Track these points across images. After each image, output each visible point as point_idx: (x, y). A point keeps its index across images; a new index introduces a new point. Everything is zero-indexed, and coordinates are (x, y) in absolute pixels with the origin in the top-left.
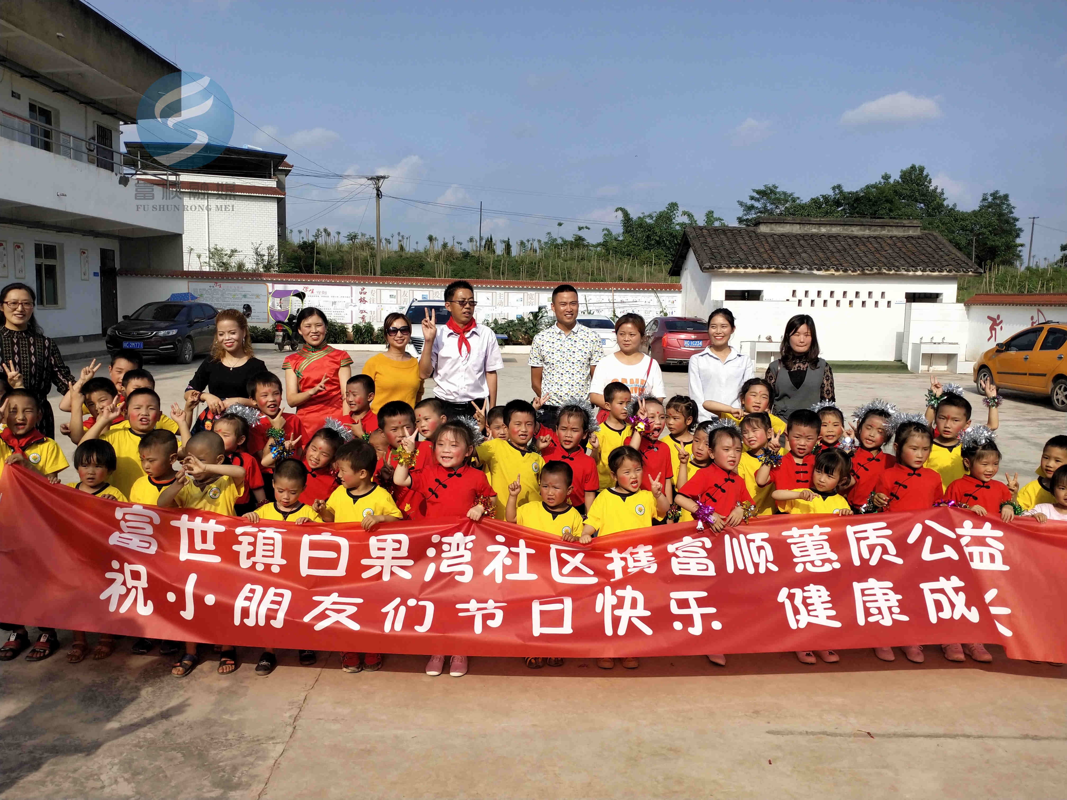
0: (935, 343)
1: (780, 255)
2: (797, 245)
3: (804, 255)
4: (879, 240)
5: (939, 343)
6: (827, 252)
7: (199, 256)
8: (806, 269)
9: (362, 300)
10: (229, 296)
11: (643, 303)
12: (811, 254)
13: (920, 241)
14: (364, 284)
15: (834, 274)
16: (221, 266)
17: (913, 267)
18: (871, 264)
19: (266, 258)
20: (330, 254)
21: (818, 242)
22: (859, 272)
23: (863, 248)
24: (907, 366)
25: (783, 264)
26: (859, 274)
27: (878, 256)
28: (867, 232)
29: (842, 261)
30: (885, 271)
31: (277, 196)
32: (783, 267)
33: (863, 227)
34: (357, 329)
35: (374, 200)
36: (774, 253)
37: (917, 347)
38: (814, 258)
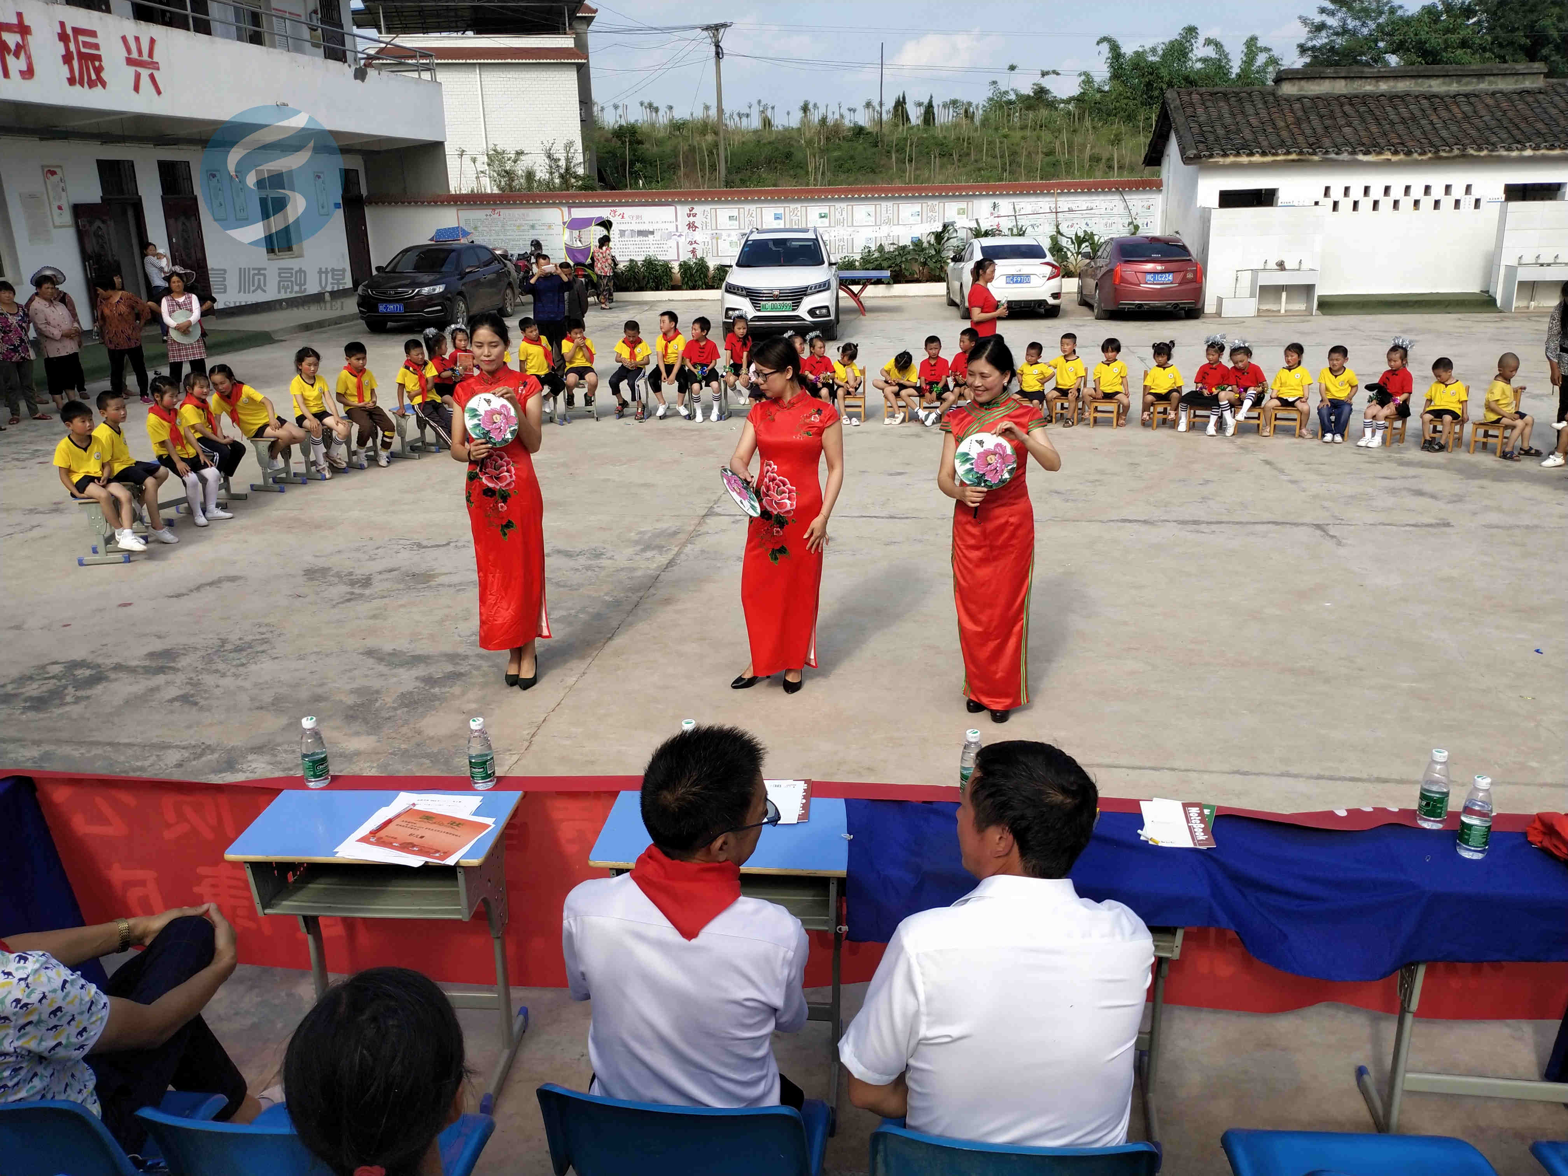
0: (1542, 265)
1: (1308, 132)
2: (1338, 113)
3: (1347, 130)
4: (1473, 100)
5: (1549, 265)
6: (1384, 122)
7: (474, 160)
8: (1346, 154)
9: (692, 226)
10: (513, 228)
11: (1103, 211)
12: (1359, 128)
13: (1541, 96)
14: (693, 202)
15: (1390, 160)
16: (504, 177)
17: (1519, 142)
18: (1452, 141)
19: (562, 163)
20: (659, 142)
21: (1372, 106)
22: (1430, 155)
23: (1444, 114)
24: (1495, 300)
25: (1310, 146)
26: (1430, 158)
27: (1466, 126)
28: (1454, 87)
29: (1405, 137)
30: (1472, 152)
31: (576, 61)
32: (1311, 150)
33: (1447, 80)
34: (685, 267)
35: (713, 61)
36: (1300, 128)
37: (1511, 270)
38: (1363, 133)
